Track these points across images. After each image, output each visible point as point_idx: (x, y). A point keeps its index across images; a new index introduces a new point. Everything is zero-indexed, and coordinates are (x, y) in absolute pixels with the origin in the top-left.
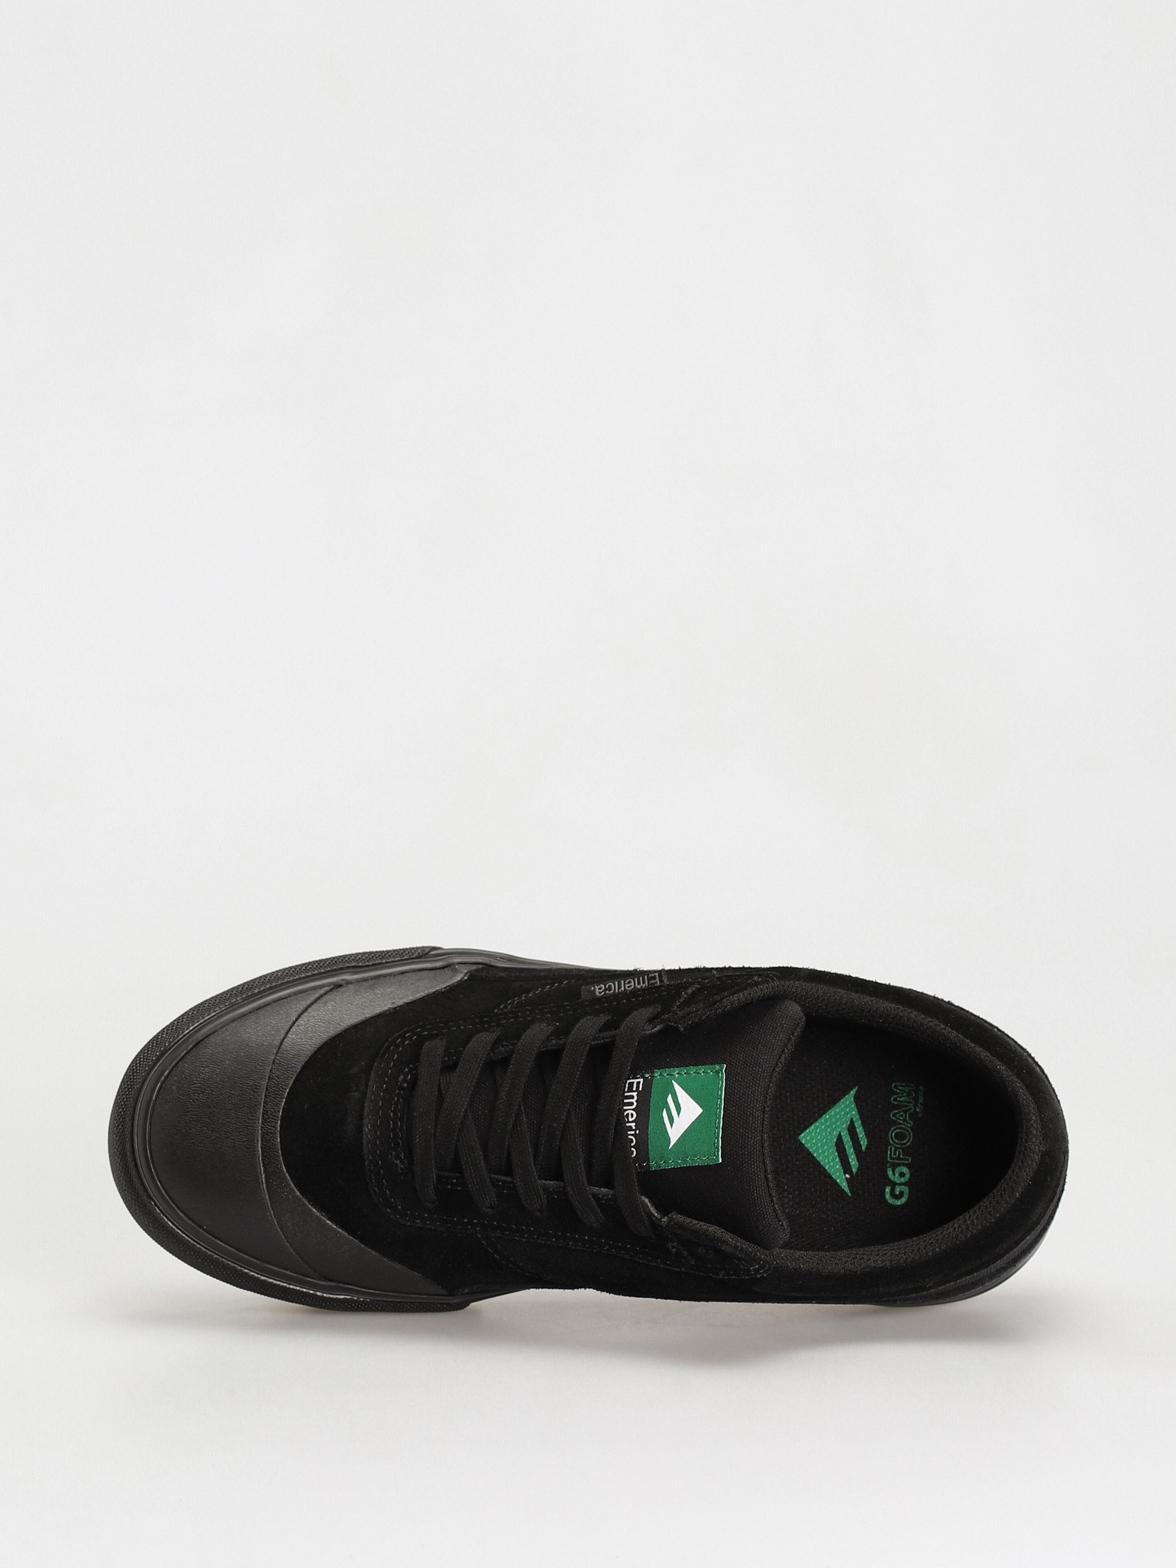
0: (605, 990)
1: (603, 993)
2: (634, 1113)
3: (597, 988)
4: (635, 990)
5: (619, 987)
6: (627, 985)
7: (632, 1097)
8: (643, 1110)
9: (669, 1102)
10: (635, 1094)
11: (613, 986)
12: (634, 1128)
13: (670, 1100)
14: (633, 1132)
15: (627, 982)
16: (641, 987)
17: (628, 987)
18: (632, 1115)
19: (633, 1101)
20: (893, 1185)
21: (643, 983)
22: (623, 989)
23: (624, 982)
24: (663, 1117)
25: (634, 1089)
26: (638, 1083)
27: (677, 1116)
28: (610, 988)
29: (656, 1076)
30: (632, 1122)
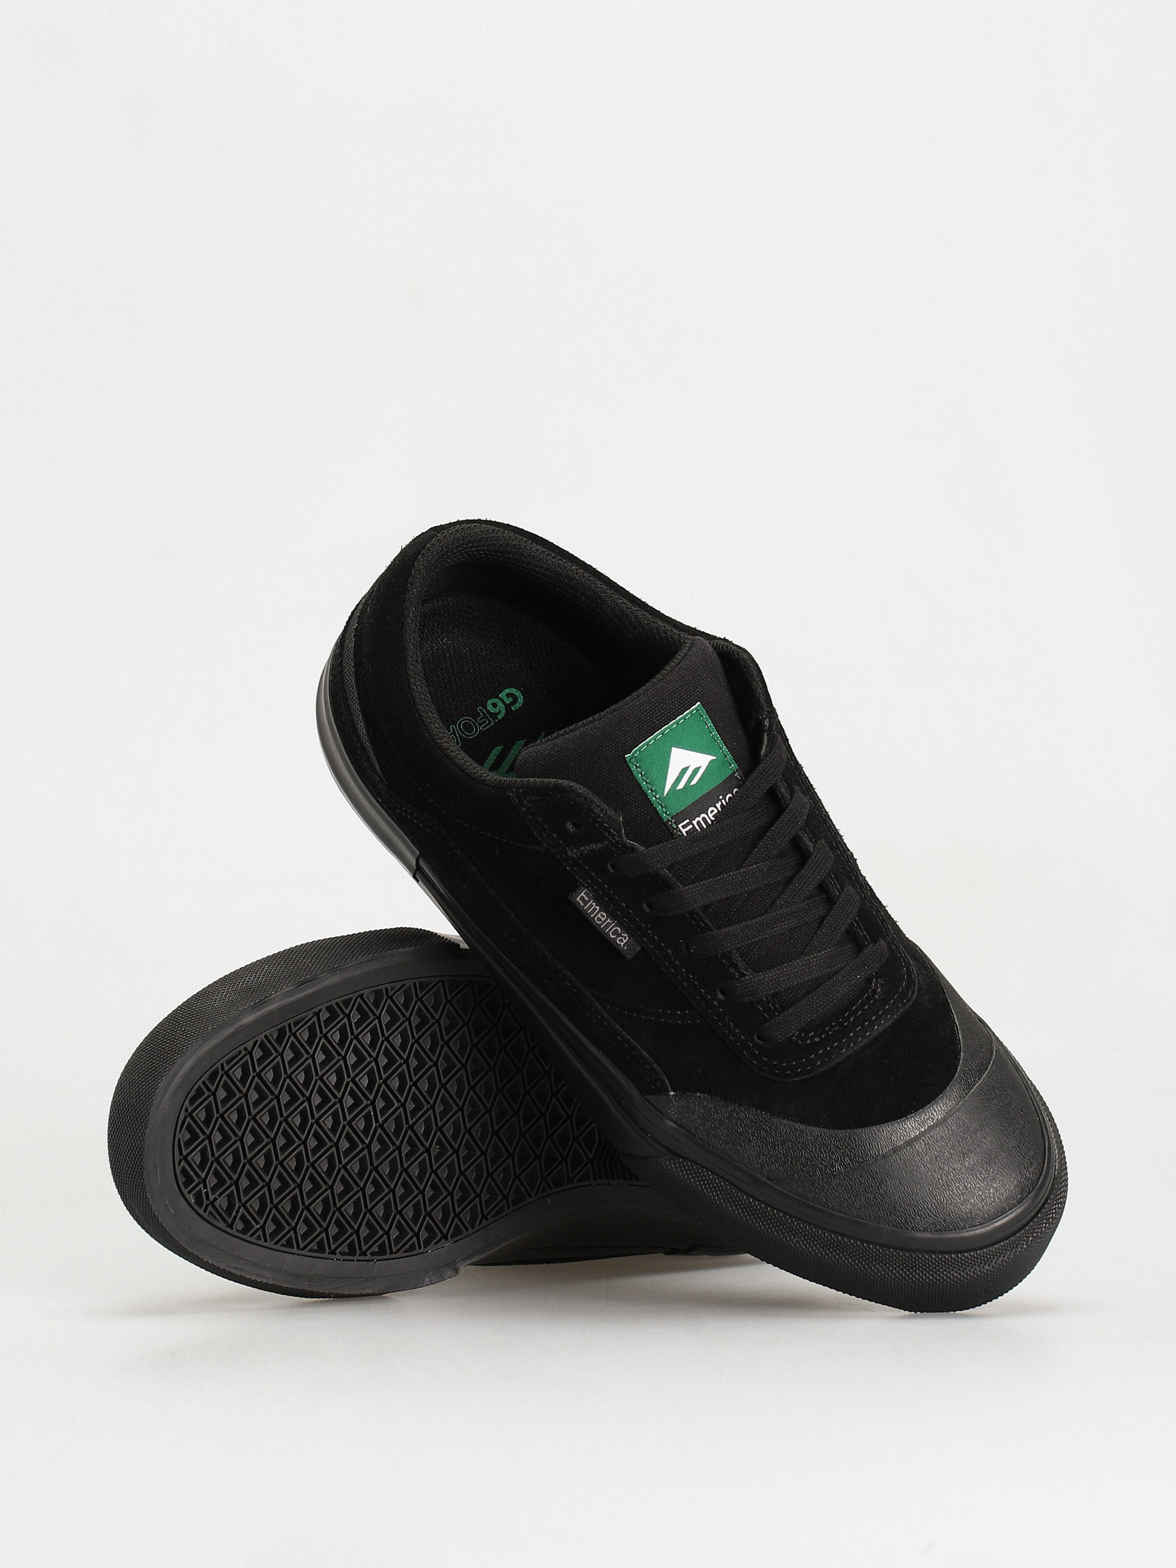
0: (619, 935)
1: (623, 935)
2: (709, 812)
3: (622, 944)
4: (604, 909)
5: (608, 925)
6: (603, 919)
7: (698, 823)
8: (700, 806)
9: (683, 785)
10: (695, 822)
11: (611, 931)
12: (720, 803)
13: (681, 786)
14: (723, 801)
15: (600, 923)
16: (596, 905)
17: (604, 917)
18: (712, 812)
19: (700, 819)
20: (508, 707)
21: (593, 906)
23: (602, 925)
24: (698, 781)
25: (691, 826)
26: (684, 827)
27: (690, 768)
28: (615, 932)
29: (668, 815)
30: (716, 808)
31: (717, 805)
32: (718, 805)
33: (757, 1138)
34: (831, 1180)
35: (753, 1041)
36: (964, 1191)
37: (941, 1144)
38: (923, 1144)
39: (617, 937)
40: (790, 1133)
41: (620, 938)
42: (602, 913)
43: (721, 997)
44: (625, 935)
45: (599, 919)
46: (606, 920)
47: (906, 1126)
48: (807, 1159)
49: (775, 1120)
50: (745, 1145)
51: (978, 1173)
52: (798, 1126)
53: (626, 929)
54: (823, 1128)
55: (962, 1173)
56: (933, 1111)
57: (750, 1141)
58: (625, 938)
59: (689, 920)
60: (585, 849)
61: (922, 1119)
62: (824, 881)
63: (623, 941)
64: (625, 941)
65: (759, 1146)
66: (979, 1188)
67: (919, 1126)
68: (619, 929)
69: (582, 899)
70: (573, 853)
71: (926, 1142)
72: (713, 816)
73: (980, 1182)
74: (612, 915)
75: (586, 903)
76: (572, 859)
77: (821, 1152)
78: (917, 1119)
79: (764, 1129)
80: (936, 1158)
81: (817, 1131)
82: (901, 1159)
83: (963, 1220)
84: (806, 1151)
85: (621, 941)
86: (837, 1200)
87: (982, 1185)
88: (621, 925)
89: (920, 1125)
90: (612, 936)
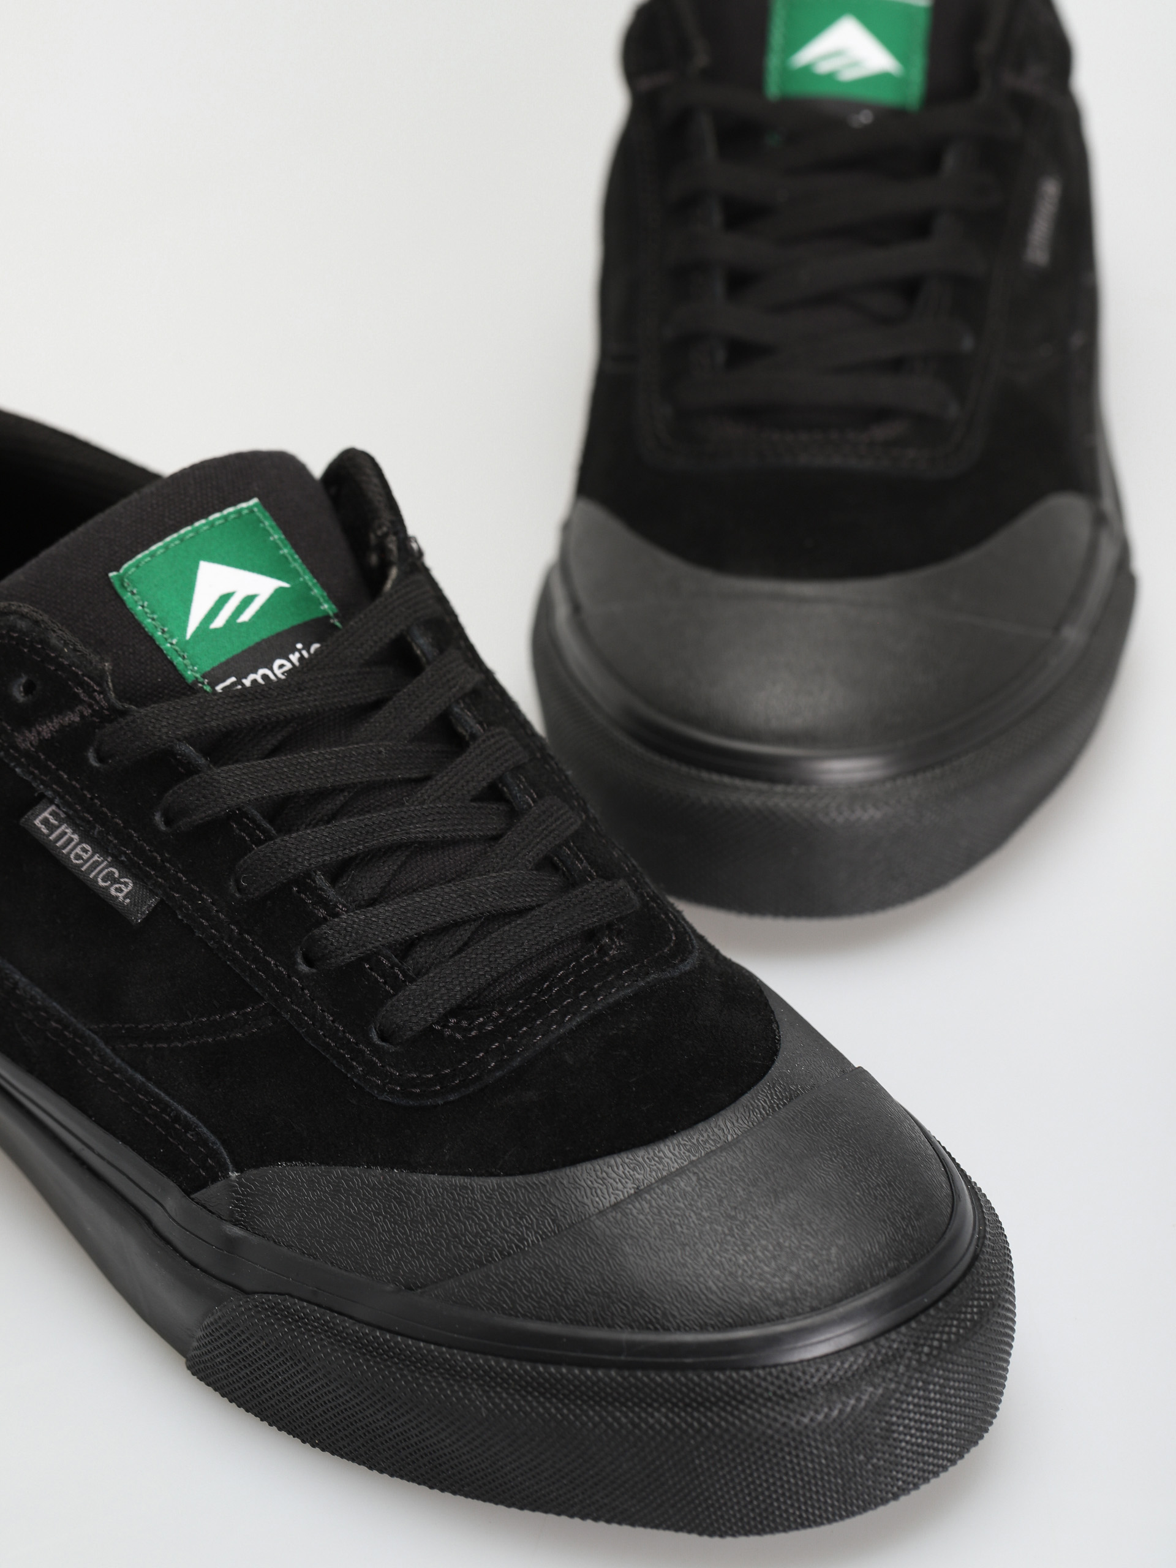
0: (115, 881)
1: (122, 880)
3: (121, 895)
4: (85, 837)
5: (96, 864)
6: (85, 856)
7: (253, 682)
9: (224, 622)
10: (247, 681)
11: (101, 876)
12: (297, 654)
13: (219, 622)
14: (304, 652)
15: (81, 862)
16: (73, 833)
17: (86, 851)
19: (257, 676)
21: (66, 833)
22: (96, 858)
23: (82, 865)
24: (254, 617)
25: (239, 687)
27: (234, 597)
28: (109, 877)
29: (196, 672)
30: (290, 661)
31: (291, 657)
32: (295, 657)
33: (385, 1217)
34: (519, 1263)
35: (369, 1043)
36: (776, 1253)
37: (731, 1179)
38: (694, 1178)
39: (111, 885)
40: (442, 1194)
41: (117, 886)
42: (84, 845)
43: (304, 968)
44: (126, 880)
45: (78, 857)
46: (92, 856)
47: (661, 1154)
48: (477, 1235)
49: (416, 1177)
50: (364, 1235)
51: (804, 1222)
52: (458, 1180)
53: (129, 869)
54: (504, 1176)
55: (773, 1223)
56: (716, 1130)
57: (372, 1225)
58: (126, 884)
59: (238, 831)
60: (47, 729)
61: (695, 1141)
62: (501, 779)
63: (122, 891)
64: (126, 890)
65: (389, 1231)
66: (807, 1246)
67: (687, 1154)
68: (114, 870)
69: (45, 822)
70: (28, 739)
71: (701, 1175)
72: (283, 674)
73: (809, 1237)
74: (100, 846)
75: (52, 828)
76: (27, 754)
77: (501, 1218)
78: (682, 1142)
79: (395, 1198)
80: (720, 1201)
81: (493, 1181)
82: (651, 1206)
83: (777, 1303)
84: (473, 1220)
85: (120, 890)
86: (532, 1299)
87: (812, 1240)
88: (116, 862)
89: (688, 1151)
90: (101, 883)
